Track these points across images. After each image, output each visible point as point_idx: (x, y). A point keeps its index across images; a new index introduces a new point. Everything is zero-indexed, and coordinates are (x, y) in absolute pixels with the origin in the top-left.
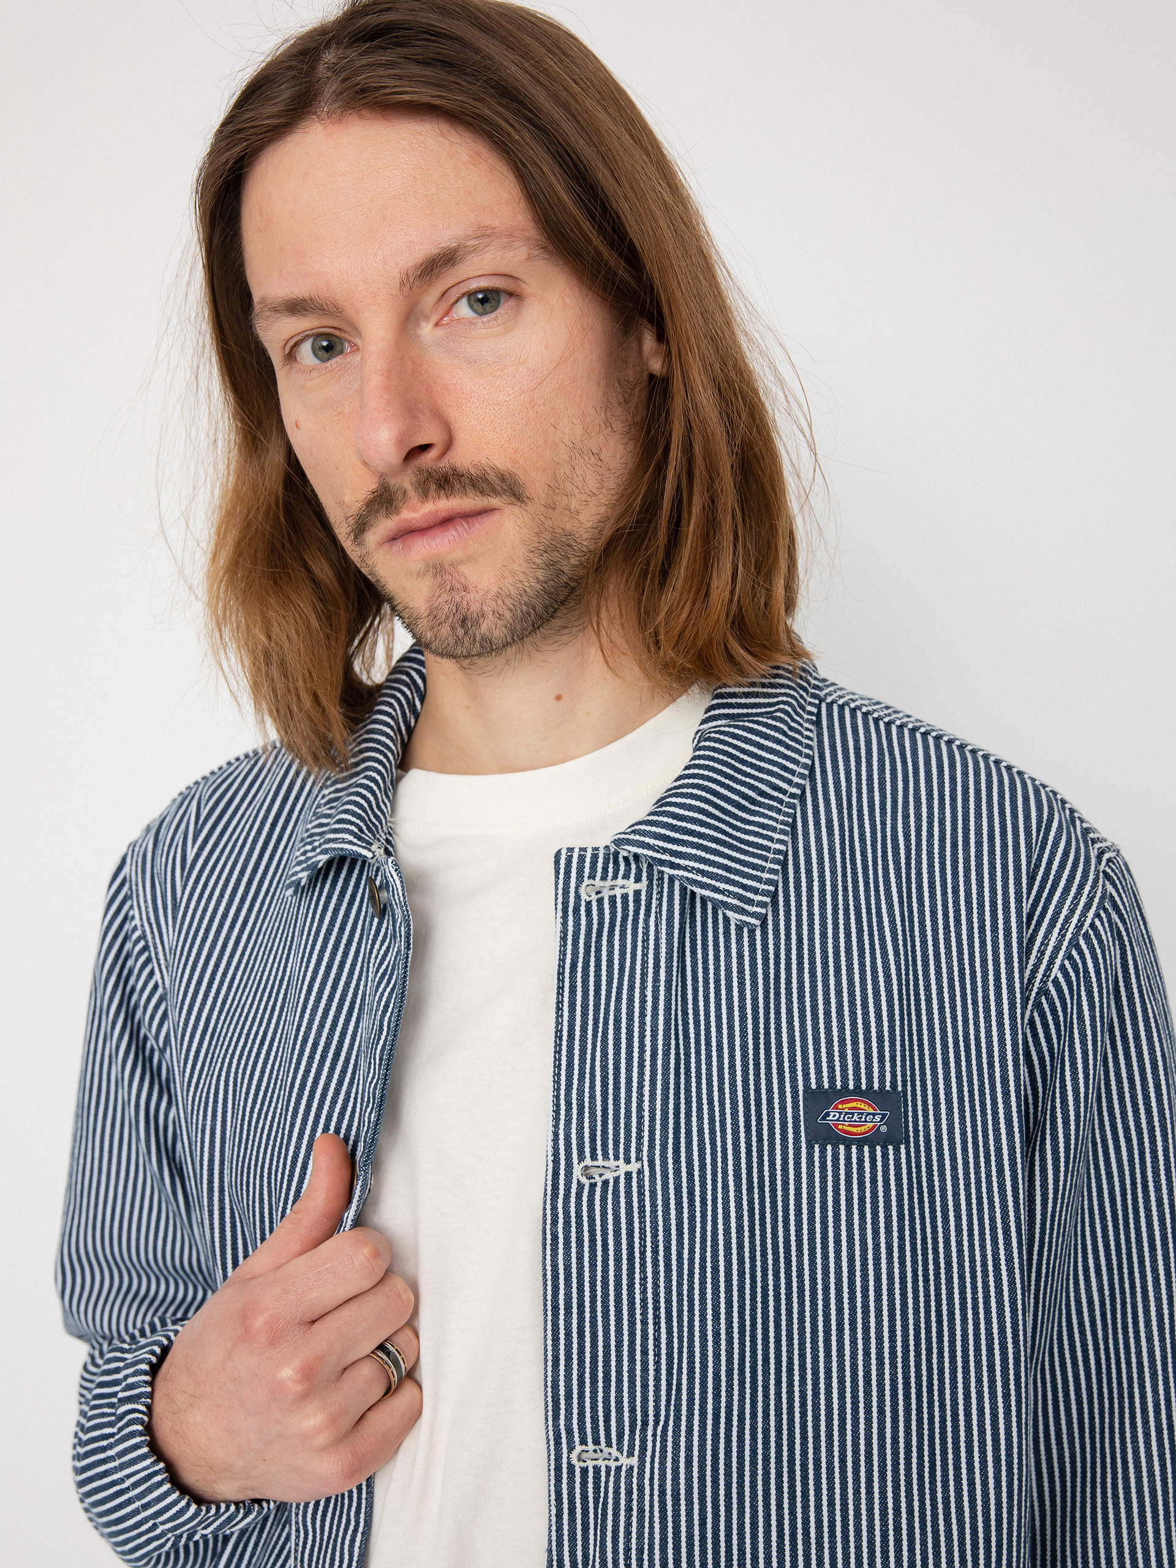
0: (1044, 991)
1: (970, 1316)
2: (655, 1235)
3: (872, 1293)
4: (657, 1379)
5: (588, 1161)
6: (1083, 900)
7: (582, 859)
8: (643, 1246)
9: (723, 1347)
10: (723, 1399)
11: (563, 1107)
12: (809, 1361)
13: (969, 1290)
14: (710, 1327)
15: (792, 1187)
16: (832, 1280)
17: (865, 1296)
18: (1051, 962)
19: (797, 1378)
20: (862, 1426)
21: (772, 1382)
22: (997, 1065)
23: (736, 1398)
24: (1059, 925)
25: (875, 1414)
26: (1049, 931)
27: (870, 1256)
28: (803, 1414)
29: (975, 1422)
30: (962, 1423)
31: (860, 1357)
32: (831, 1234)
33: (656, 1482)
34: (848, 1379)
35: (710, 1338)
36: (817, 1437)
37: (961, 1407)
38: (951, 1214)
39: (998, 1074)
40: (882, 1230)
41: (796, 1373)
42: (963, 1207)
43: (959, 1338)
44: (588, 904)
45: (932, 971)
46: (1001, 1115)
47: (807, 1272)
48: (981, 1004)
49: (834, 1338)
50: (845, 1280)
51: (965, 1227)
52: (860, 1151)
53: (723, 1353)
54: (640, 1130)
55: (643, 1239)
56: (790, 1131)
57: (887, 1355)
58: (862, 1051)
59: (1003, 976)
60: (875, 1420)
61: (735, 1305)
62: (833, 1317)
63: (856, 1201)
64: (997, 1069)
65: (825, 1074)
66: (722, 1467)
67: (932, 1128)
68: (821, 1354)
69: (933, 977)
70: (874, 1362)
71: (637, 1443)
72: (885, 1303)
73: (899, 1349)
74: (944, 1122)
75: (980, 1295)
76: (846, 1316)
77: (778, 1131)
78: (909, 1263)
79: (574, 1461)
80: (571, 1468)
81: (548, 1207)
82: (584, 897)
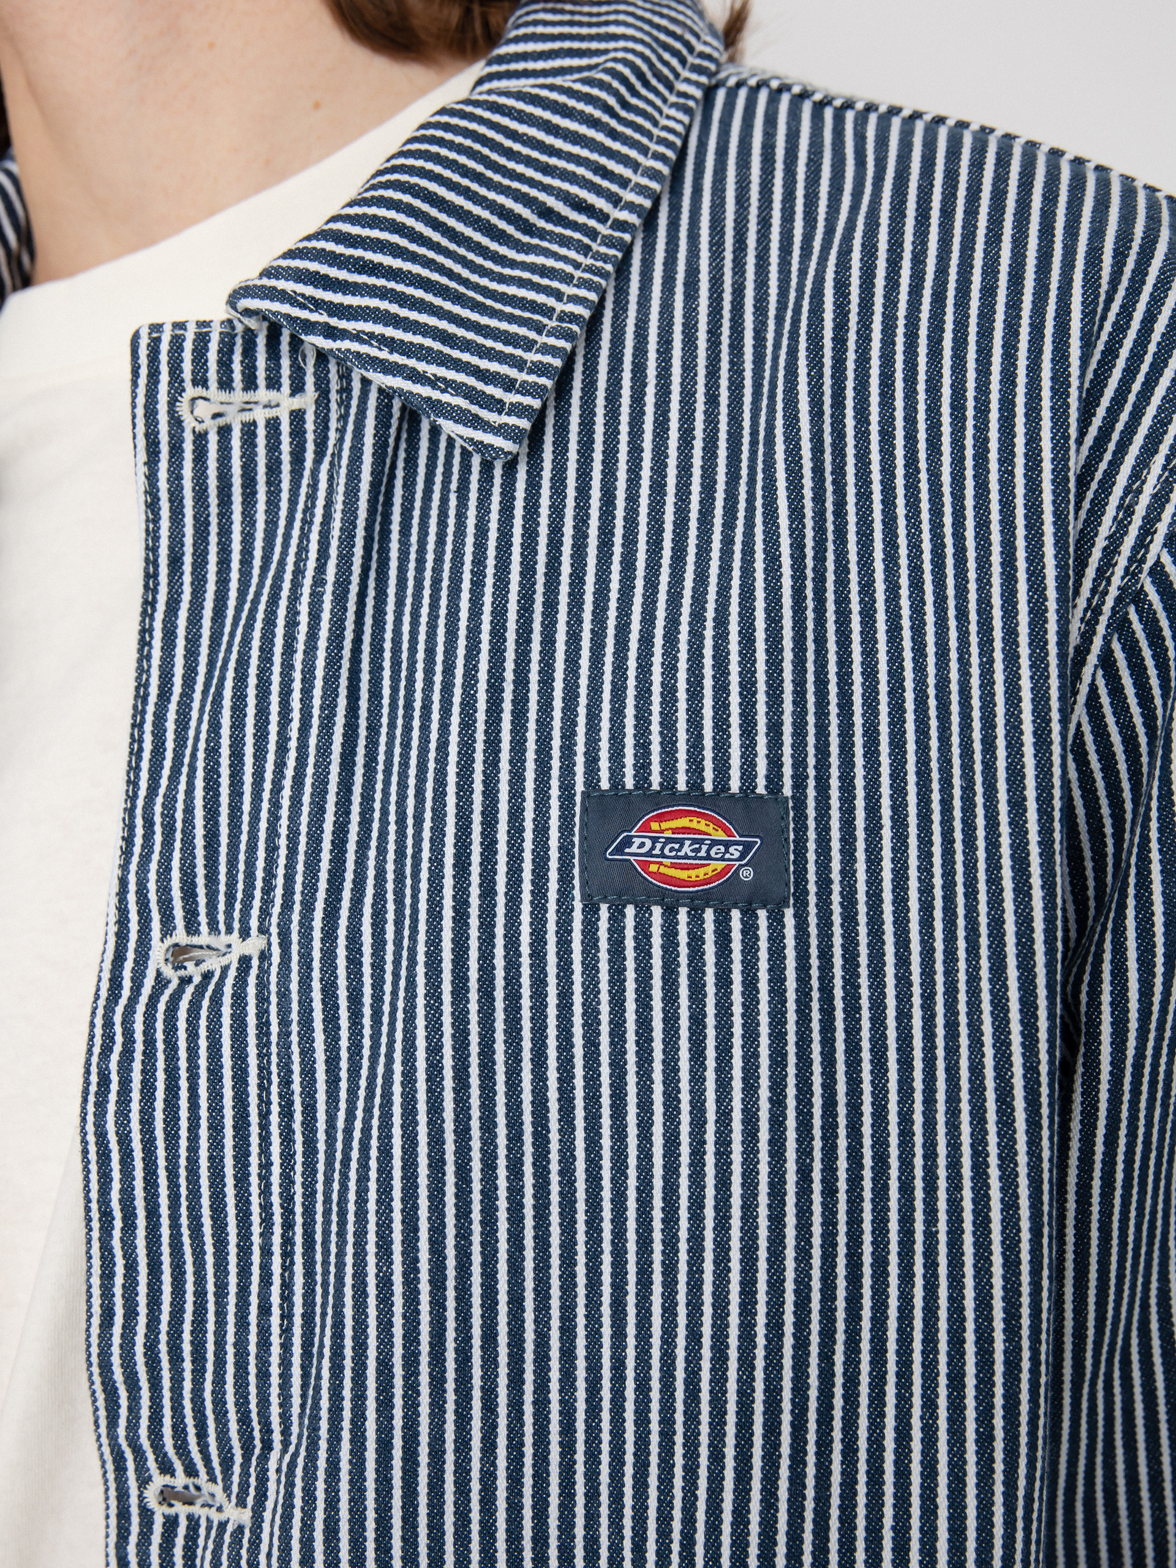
0: (1132, 595)
1: (919, 1269)
2: (286, 1082)
3: (709, 1212)
4: (286, 1364)
5: (180, 936)
8: (265, 1103)
9: (398, 1309)
10: (398, 1412)
11: (139, 831)
12: (581, 1342)
13: (919, 1216)
14: (371, 1270)
15: (552, 991)
16: (632, 1182)
17: (697, 1218)
19: (555, 1375)
20: (678, 1482)
21: (503, 1381)
22: (1001, 743)
23: (424, 1410)
25: (704, 1461)
27: (710, 1137)
28: (567, 1448)
29: (916, 1489)
30: (889, 1489)
31: (681, 1341)
32: (632, 1089)
34: (655, 1385)
35: (372, 1290)
36: (592, 1496)
37: (889, 1457)
38: (892, 1055)
39: (1001, 764)
40: (737, 1084)
41: (555, 1364)
42: (918, 1043)
43: (893, 1312)
44: (198, 437)
45: (878, 555)
46: (1005, 850)
47: (580, 1165)
48: (973, 617)
49: (631, 1300)
50: (658, 1183)
51: (918, 1085)
52: (696, 920)
53: (398, 1321)
54: (270, 874)
55: (264, 1088)
56: (553, 875)
57: (733, 1341)
58: (708, 712)
59: (1021, 554)
60: (703, 1472)
61: (424, 1226)
62: (632, 1257)
63: (684, 1023)
64: (1001, 753)
65: (629, 760)
66: (397, 1544)
67: (861, 876)
68: (606, 1331)
69: (879, 566)
70: (706, 1353)
71: (253, 1481)
72: (735, 1233)
73: (761, 1330)
74: (887, 865)
75: (942, 1227)
76: (657, 1257)
77: (527, 876)
78: (791, 1155)
79: (152, 1503)
80: (146, 1515)
81: (99, 1021)
82: (189, 423)
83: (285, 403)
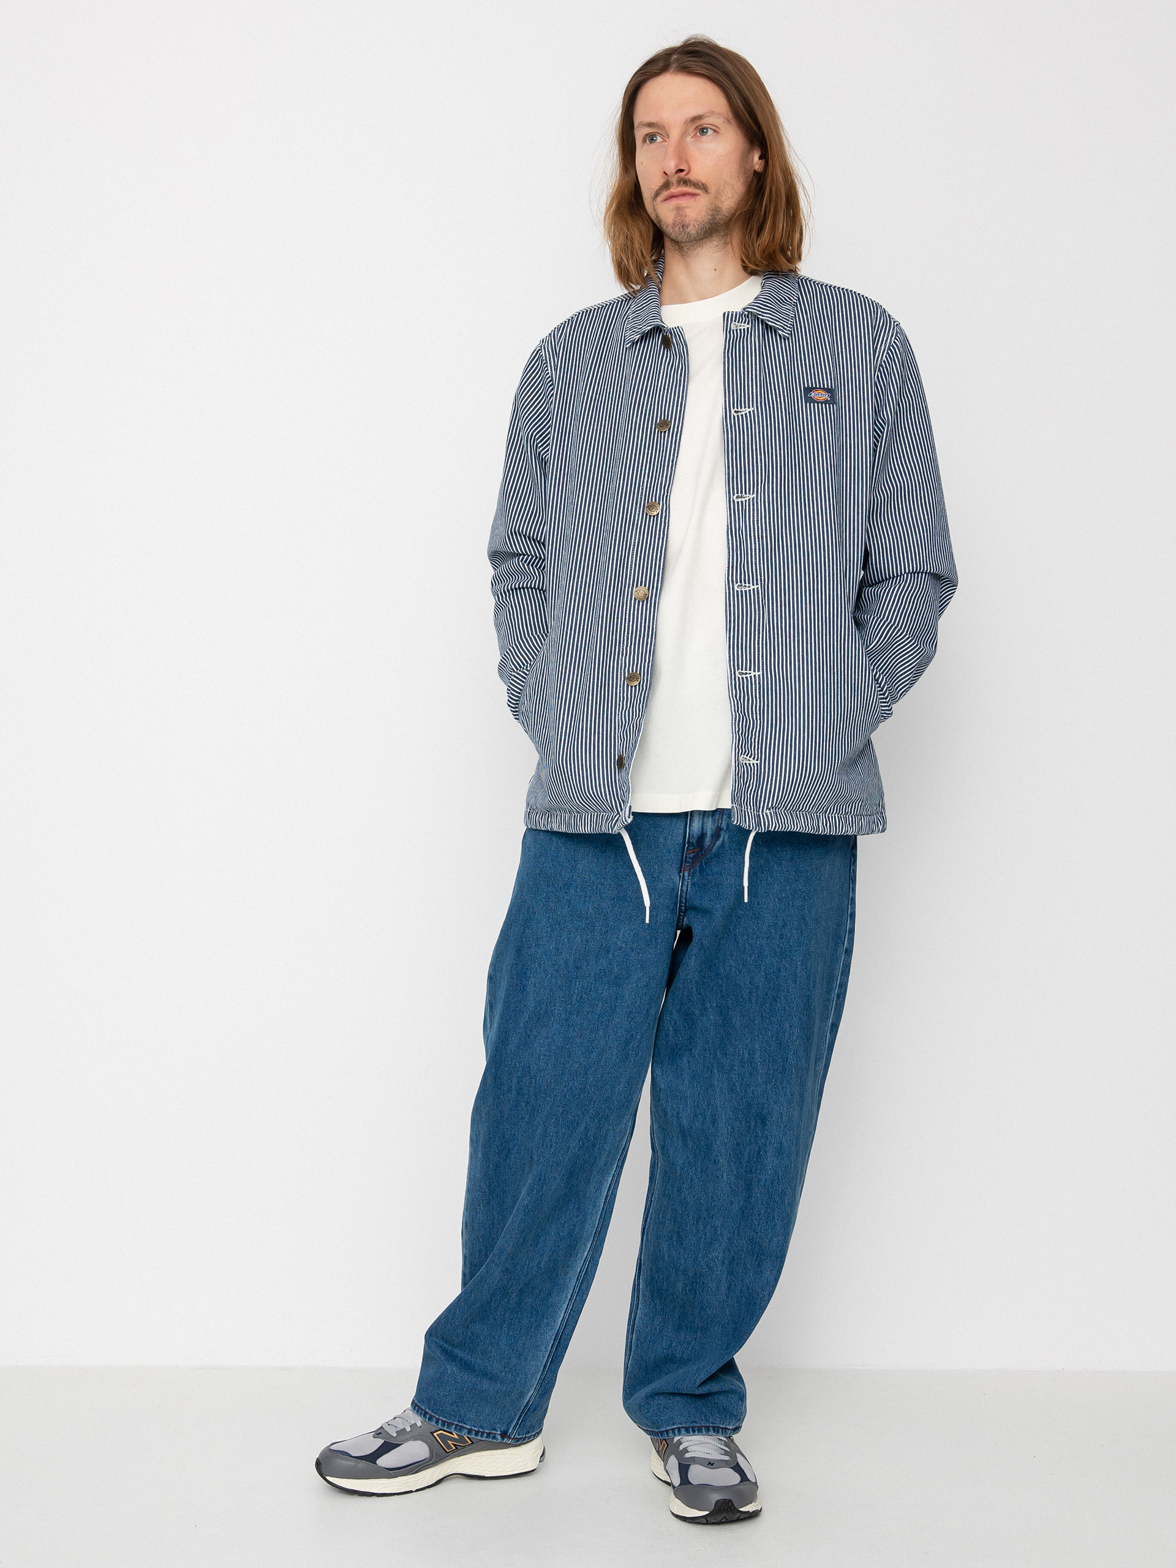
0: (881, 365)
2: (759, 429)
4: (761, 470)
5: (736, 409)
6: (890, 334)
7: (732, 315)
8: (755, 432)
11: (727, 393)
15: (801, 415)
18: (883, 355)
24: (884, 343)
26: (881, 345)
32: (814, 429)
33: (762, 499)
44: (733, 330)
47: (807, 440)
52: (822, 406)
54: (753, 399)
55: (755, 430)
56: (799, 399)
58: (821, 377)
61: (785, 449)
63: (821, 420)
65: (810, 383)
71: (755, 490)
77: (796, 399)
79: (735, 499)
80: (734, 501)
81: (724, 422)
82: (732, 328)
83: (746, 326)
